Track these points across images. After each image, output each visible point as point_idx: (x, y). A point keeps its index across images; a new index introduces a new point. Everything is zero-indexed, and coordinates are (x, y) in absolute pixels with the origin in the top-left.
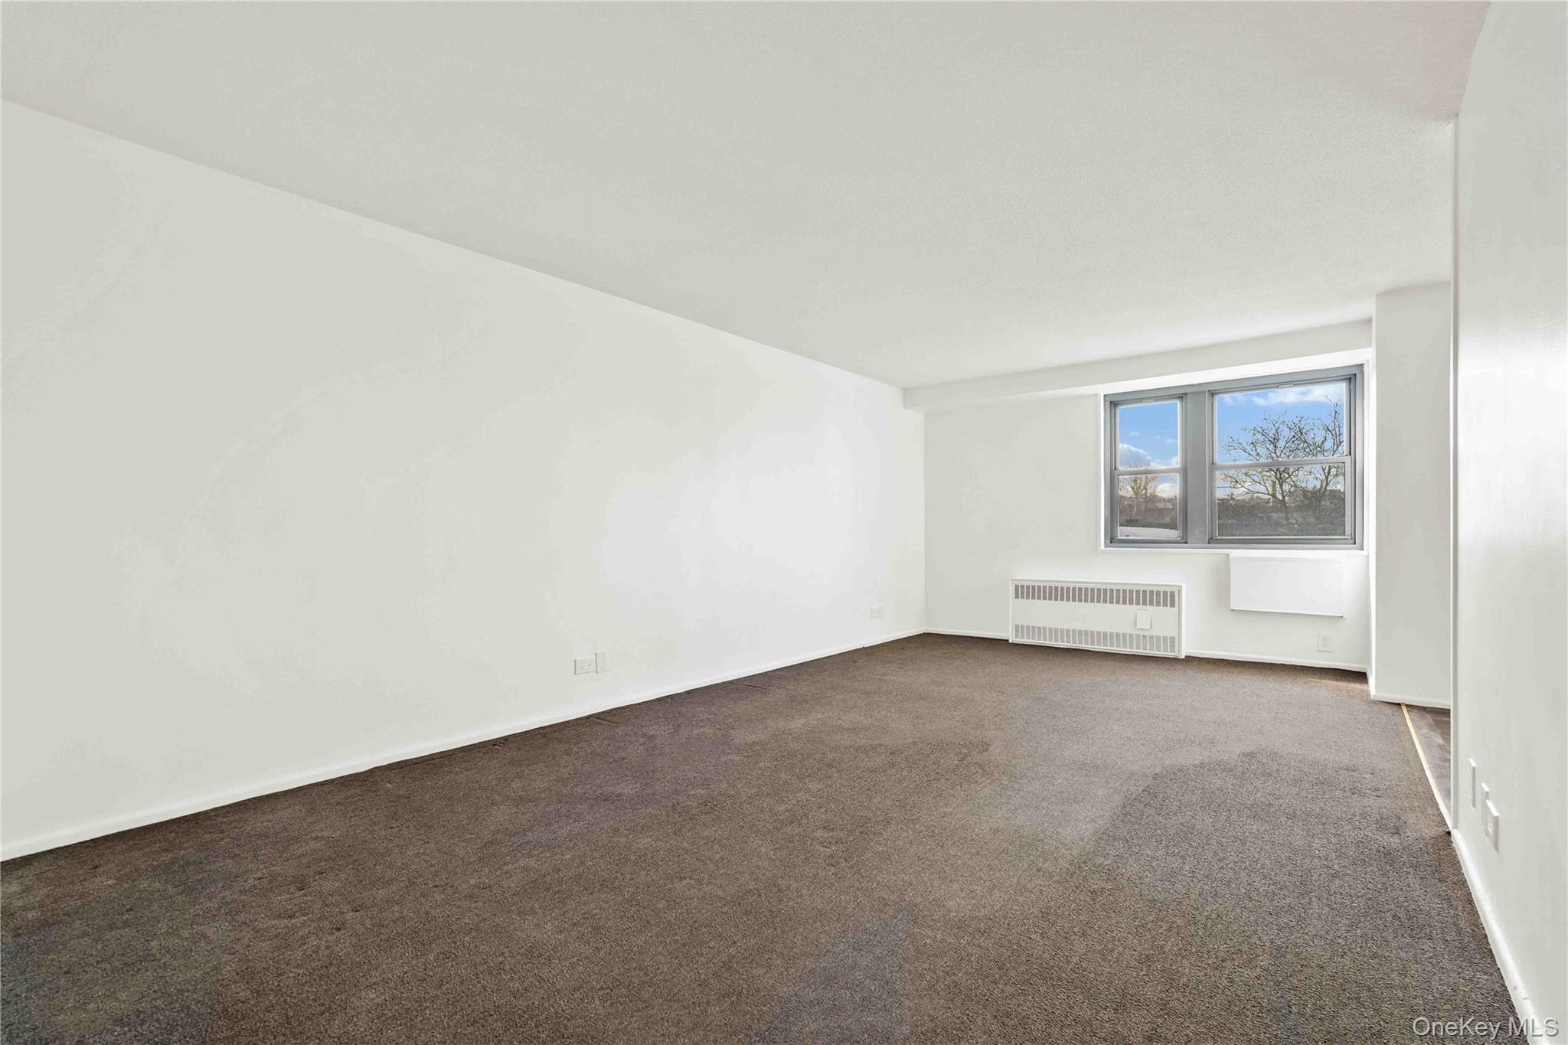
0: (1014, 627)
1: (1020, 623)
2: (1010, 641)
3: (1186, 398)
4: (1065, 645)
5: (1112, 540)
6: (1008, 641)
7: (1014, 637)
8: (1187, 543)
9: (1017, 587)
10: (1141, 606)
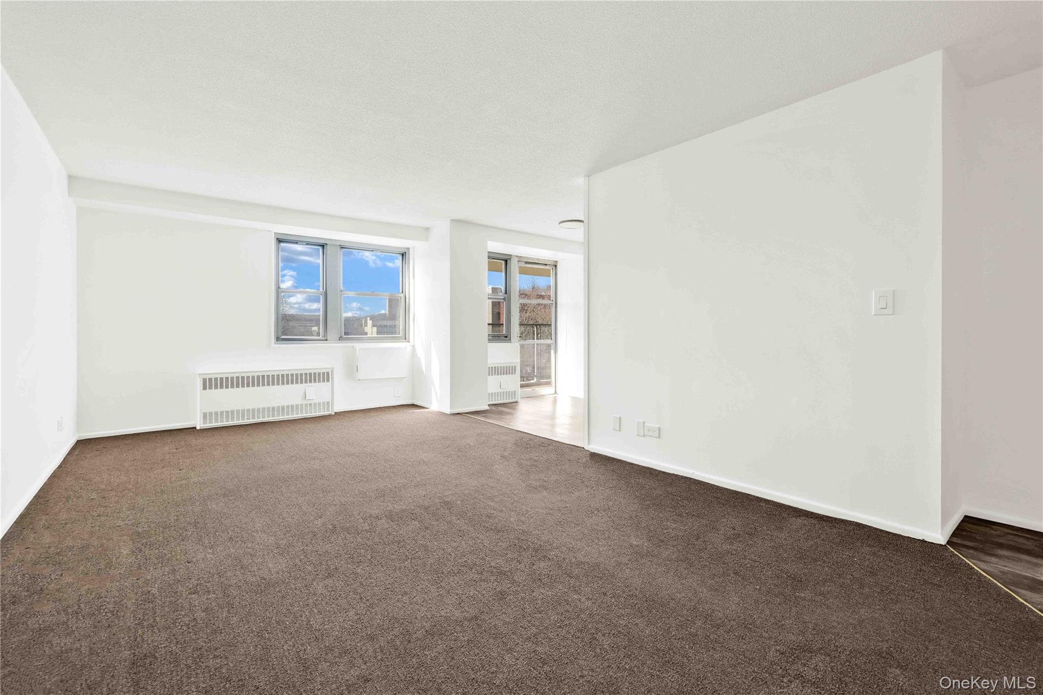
0: (202, 415)
1: (208, 411)
2: (198, 428)
3: (327, 246)
4: (252, 421)
5: (278, 339)
6: (195, 428)
7: (202, 422)
8: (327, 340)
9: (204, 381)
10: (308, 384)
